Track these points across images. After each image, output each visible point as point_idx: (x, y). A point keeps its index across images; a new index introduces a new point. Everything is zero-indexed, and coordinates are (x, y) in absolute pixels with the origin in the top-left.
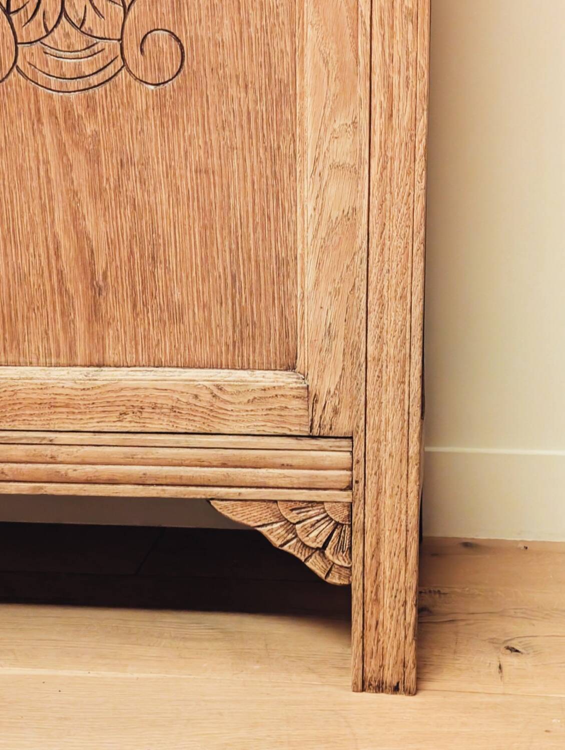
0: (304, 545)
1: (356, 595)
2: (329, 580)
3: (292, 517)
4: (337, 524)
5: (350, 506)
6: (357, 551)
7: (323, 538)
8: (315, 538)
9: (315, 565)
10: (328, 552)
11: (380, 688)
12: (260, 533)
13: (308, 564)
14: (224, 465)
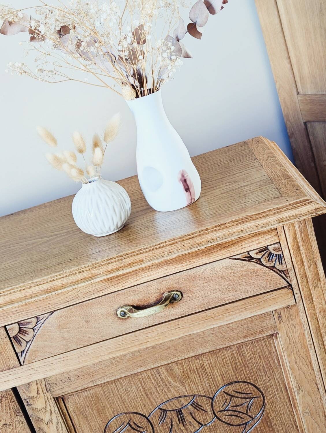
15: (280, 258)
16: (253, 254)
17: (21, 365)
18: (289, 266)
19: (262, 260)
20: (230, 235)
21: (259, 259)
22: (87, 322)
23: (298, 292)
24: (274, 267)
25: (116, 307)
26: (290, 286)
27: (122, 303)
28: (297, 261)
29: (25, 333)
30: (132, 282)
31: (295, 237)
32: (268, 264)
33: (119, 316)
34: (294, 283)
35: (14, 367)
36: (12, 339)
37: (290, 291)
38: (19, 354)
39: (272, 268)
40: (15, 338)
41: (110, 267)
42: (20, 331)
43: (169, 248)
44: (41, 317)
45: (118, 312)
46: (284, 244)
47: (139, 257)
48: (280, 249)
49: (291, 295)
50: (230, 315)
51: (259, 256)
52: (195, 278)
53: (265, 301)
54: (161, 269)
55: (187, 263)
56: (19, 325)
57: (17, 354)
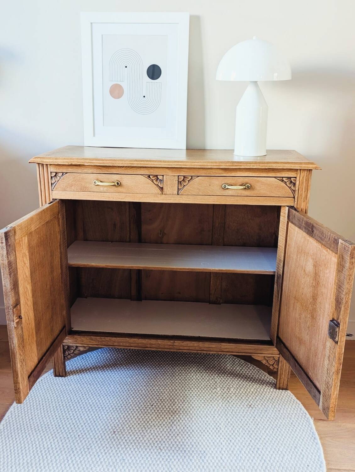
0: (269, 364)
1: (279, 373)
2: (274, 370)
3: (267, 359)
4: (276, 360)
5: (279, 357)
6: (280, 365)
7: (273, 363)
8: (271, 363)
9: (271, 367)
10: (274, 365)
11: (283, 389)
12: (261, 362)
13: (270, 367)
14: (255, 350)
15: (294, 184)
16: (284, 179)
17: (178, 194)
18: (297, 189)
19: (287, 183)
20: (279, 166)
21: (286, 182)
22: (210, 185)
23: (297, 201)
24: (291, 187)
25: (223, 183)
26: (294, 197)
27: (226, 182)
28: (301, 187)
29: (185, 182)
30: (233, 174)
31: (303, 178)
32: (289, 185)
33: (223, 187)
34: (296, 197)
35: (175, 195)
36: (179, 182)
37: (294, 199)
38: (179, 190)
39: (290, 188)
40: (180, 182)
41: (228, 164)
42: (183, 180)
43: (253, 164)
44: (193, 177)
45: (223, 185)
46: (298, 179)
47: (240, 164)
48: (295, 180)
49: (293, 201)
50: (266, 202)
51: (286, 181)
52: (258, 181)
53: (282, 200)
54: (247, 173)
55: (258, 174)
56: (184, 177)
57: (178, 189)
